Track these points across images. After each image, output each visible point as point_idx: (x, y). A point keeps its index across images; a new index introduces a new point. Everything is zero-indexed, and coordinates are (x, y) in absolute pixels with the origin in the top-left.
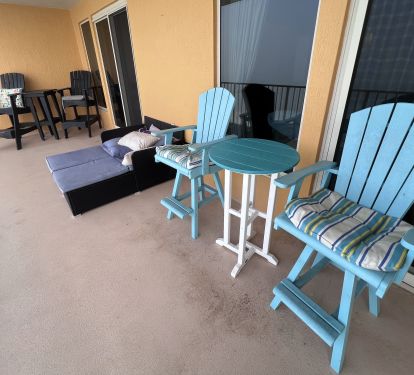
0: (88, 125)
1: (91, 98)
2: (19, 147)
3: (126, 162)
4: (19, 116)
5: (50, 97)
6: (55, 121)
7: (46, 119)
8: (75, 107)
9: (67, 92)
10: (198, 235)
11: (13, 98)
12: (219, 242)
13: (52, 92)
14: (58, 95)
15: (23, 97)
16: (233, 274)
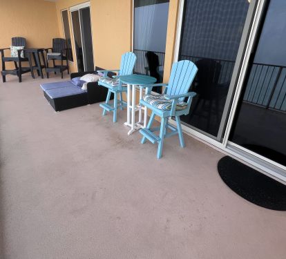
0: (61, 71)
1: (64, 55)
2: (20, 81)
3: (84, 88)
4: (22, 63)
5: (40, 53)
6: (42, 67)
7: (37, 66)
8: (54, 59)
9: (50, 50)
10: (117, 121)
11: (19, 52)
12: (126, 124)
13: (41, 50)
14: (44, 52)
15: (24, 52)
16: (129, 134)
